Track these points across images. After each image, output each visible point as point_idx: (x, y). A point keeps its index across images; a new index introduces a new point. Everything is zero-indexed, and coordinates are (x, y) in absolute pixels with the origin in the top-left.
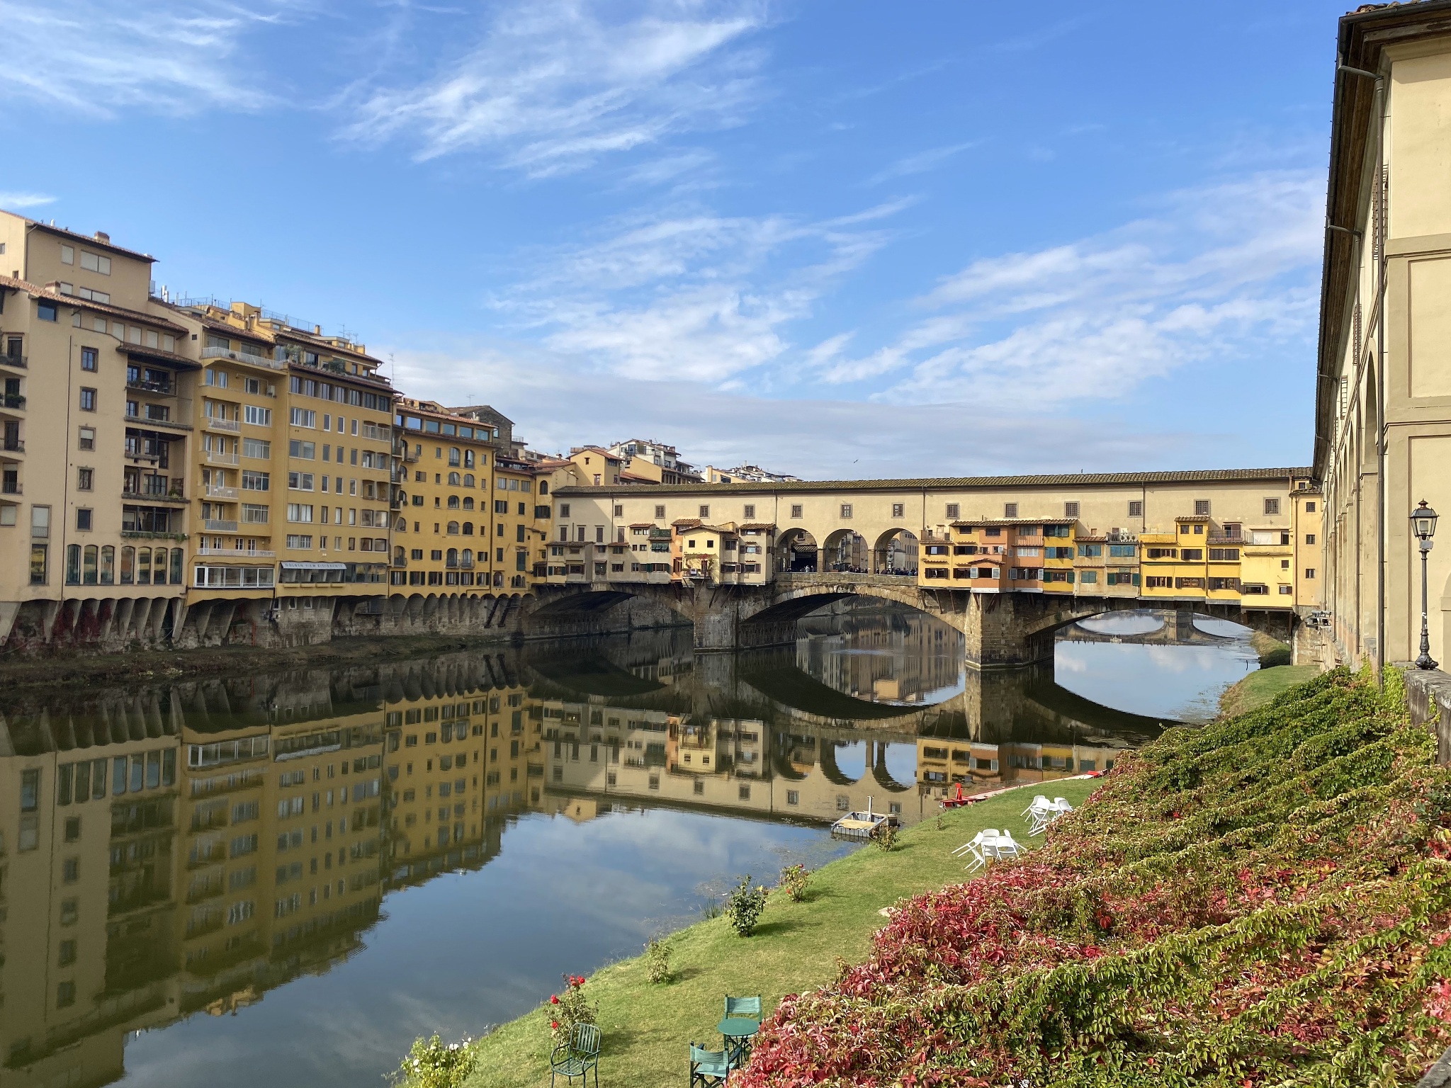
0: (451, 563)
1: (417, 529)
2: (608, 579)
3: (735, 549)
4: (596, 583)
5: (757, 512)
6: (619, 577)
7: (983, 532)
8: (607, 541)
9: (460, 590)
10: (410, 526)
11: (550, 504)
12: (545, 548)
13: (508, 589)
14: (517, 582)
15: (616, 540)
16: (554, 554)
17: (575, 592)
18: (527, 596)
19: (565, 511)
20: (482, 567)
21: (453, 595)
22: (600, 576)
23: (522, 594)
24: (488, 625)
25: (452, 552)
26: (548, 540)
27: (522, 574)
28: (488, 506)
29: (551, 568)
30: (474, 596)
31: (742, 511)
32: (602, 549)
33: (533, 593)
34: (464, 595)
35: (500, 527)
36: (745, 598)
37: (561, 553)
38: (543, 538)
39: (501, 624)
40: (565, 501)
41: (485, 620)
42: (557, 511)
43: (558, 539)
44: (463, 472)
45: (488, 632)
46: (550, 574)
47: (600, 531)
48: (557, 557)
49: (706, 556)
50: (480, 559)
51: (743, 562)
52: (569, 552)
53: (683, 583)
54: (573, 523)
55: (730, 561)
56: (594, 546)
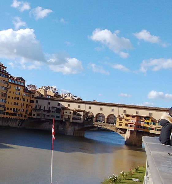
0: (14, 111)
1: (8, 103)
2: (46, 118)
4: (42, 118)
5: (81, 107)
6: (48, 118)
7: (131, 117)
8: (46, 109)
9: (14, 117)
10: (7, 103)
11: (34, 100)
12: (32, 109)
13: (23, 118)
14: (25, 116)
15: (48, 110)
18: (27, 120)
19: (37, 102)
20: (19, 113)
21: (13, 118)
22: (44, 117)
23: (26, 119)
24: (18, 125)
25: (14, 109)
27: (26, 115)
28: (21, 99)
29: (33, 114)
30: (17, 119)
31: (78, 107)
32: (45, 111)
33: (28, 119)
34: (15, 118)
35: (23, 104)
36: (76, 126)
37: (35, 111)
38: (31, 107)
39: (21, 125)
40: (37, 100)
41: (18, 124)
42: (35, 102)
44: (18, 92)
45: (18, 127)
47: (44, 107)
49: (69, 115)
50: (19, 111)
51: (77, 118)
52: (37, 111)
53: (63, 120)
54: (39, 105)
55: (74, 117)
56: (43, 110)
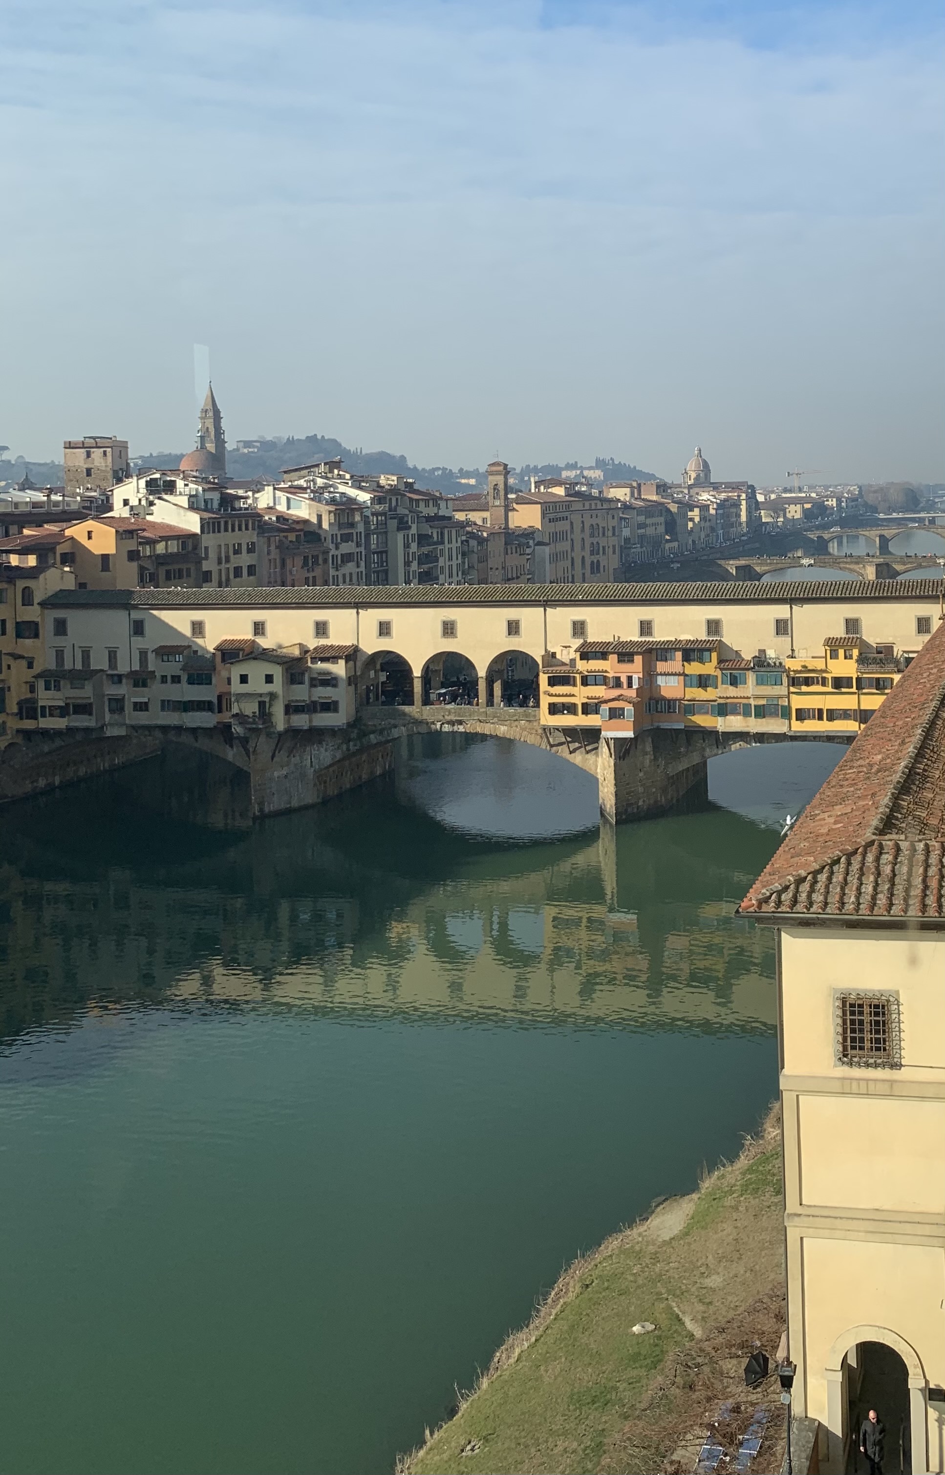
2: (129, 721)
3: (301, 683)
4: (112, 725)
5: (332, 630)
6: (144, 718)
7: (615, 656)
8: (123, 668)
11: (38, 619)
12: (33, 680)
15: (136, 667)
16: (48, 688)
18: (9, 746)
19: (61, 627)
22: (117, 717)
26: (39, 666)
29: (43, 708)
31: (311, 629)
32: (118, 680)
36: (320, 742)
37: (58, 687)
38: (30, 666)
40: (60, 614)
42: (46, 629)
43: (53, 666)
46: (44, 716)
47: (112, 655)
48: (52, 693)
49: (261, 695)
51: (313, 699)
52: (69, 686)
53: (233, 730)
54: (74, 645)
55: (298, 699)
56: (105, 677)
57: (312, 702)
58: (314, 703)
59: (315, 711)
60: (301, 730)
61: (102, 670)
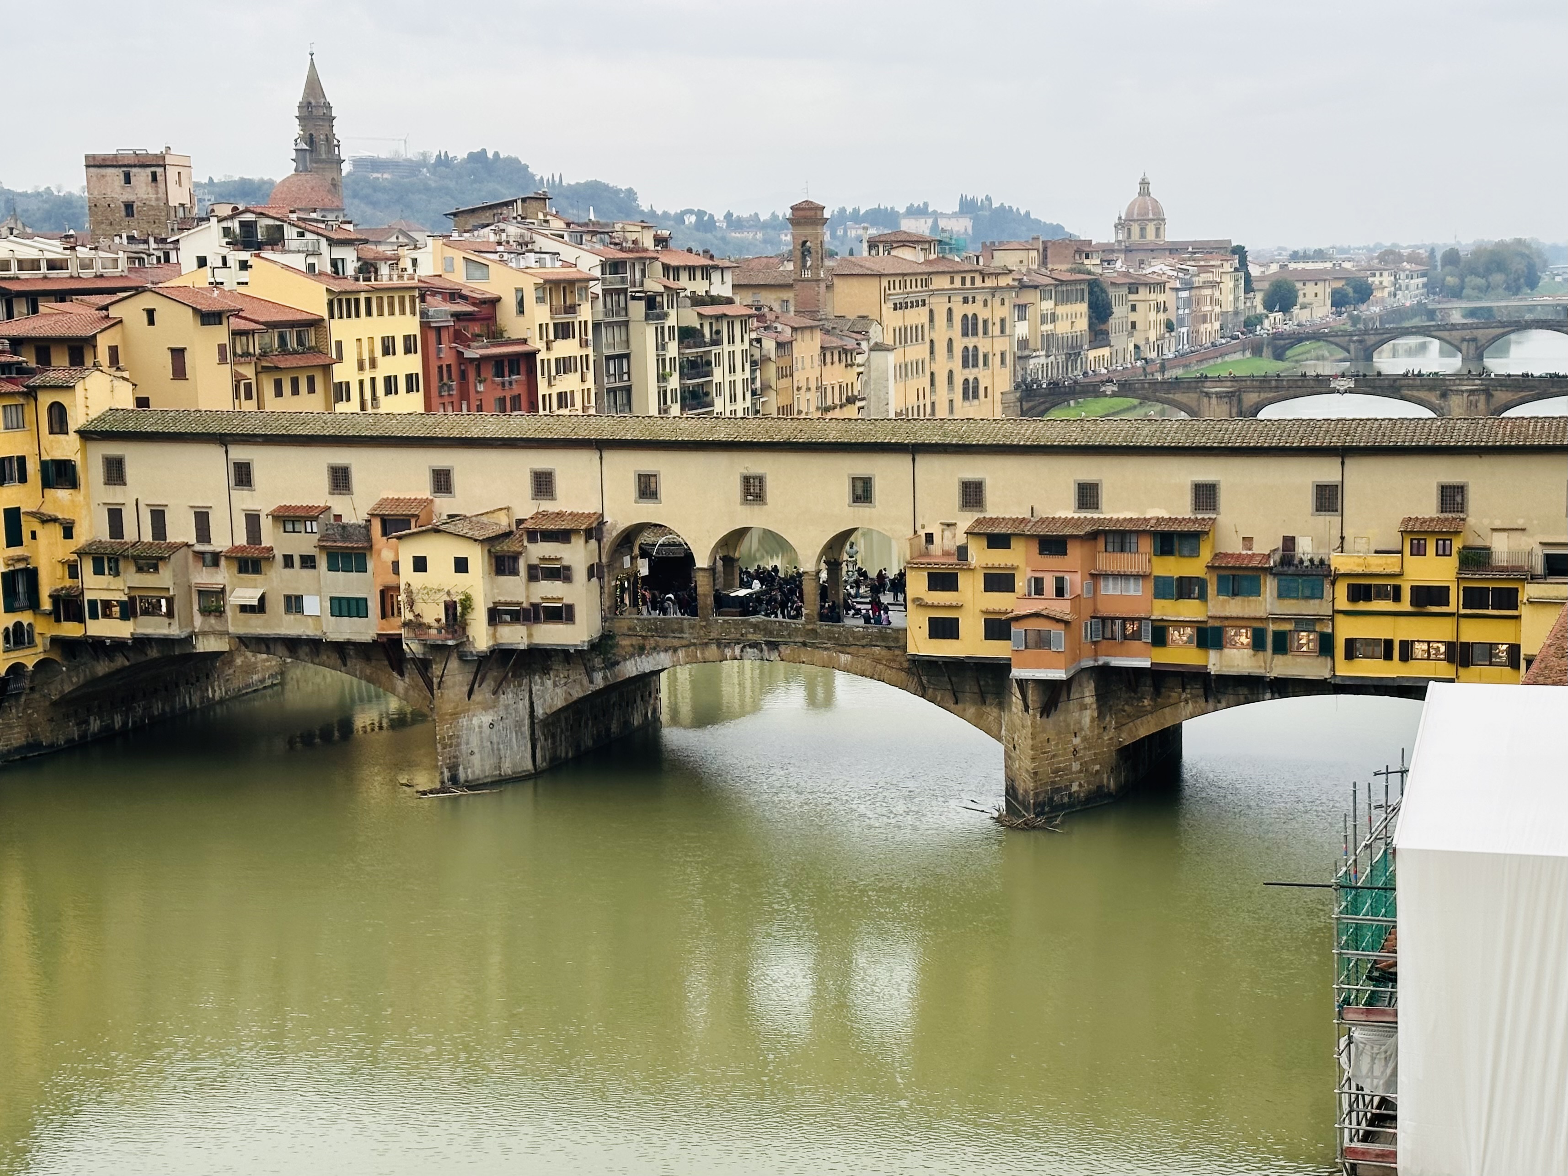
2: (231, 629)
3: (515, 572)
5: (560, 484)
6: (257, 626)
7: (1034, 545)
8: (219, 541)
11: (77, 459)
12: (75, 557)
14: (16, 638)
15: (242, 540)
16: (98, 571)
17: (154, 653)
18: (41, 666)
19: (115, 471)
22: (212, 620)
23: (30, 664)
26: (83, 536)
27: (27, 620)
29: (93, 603)
31: (526, 485)
32: (215, 559)
33: (54, 656)
36: (545, 671)
37: (117, 574)
38: (68, 533)
42: (94, 472)
43: (105, 536)
46: (94, 616)
47: (202, 518)
48: (105, 580)
49: (448, 592)
51: (536, 600)
52: (133, 569)
53: (405, 646)
54: (137, 500)
55: (509, 599)
56: (191, 553)
57: (532, 604)
58: (535, 606)
59: (537, 620)
60: (513, 651)
61: (187, 545)
